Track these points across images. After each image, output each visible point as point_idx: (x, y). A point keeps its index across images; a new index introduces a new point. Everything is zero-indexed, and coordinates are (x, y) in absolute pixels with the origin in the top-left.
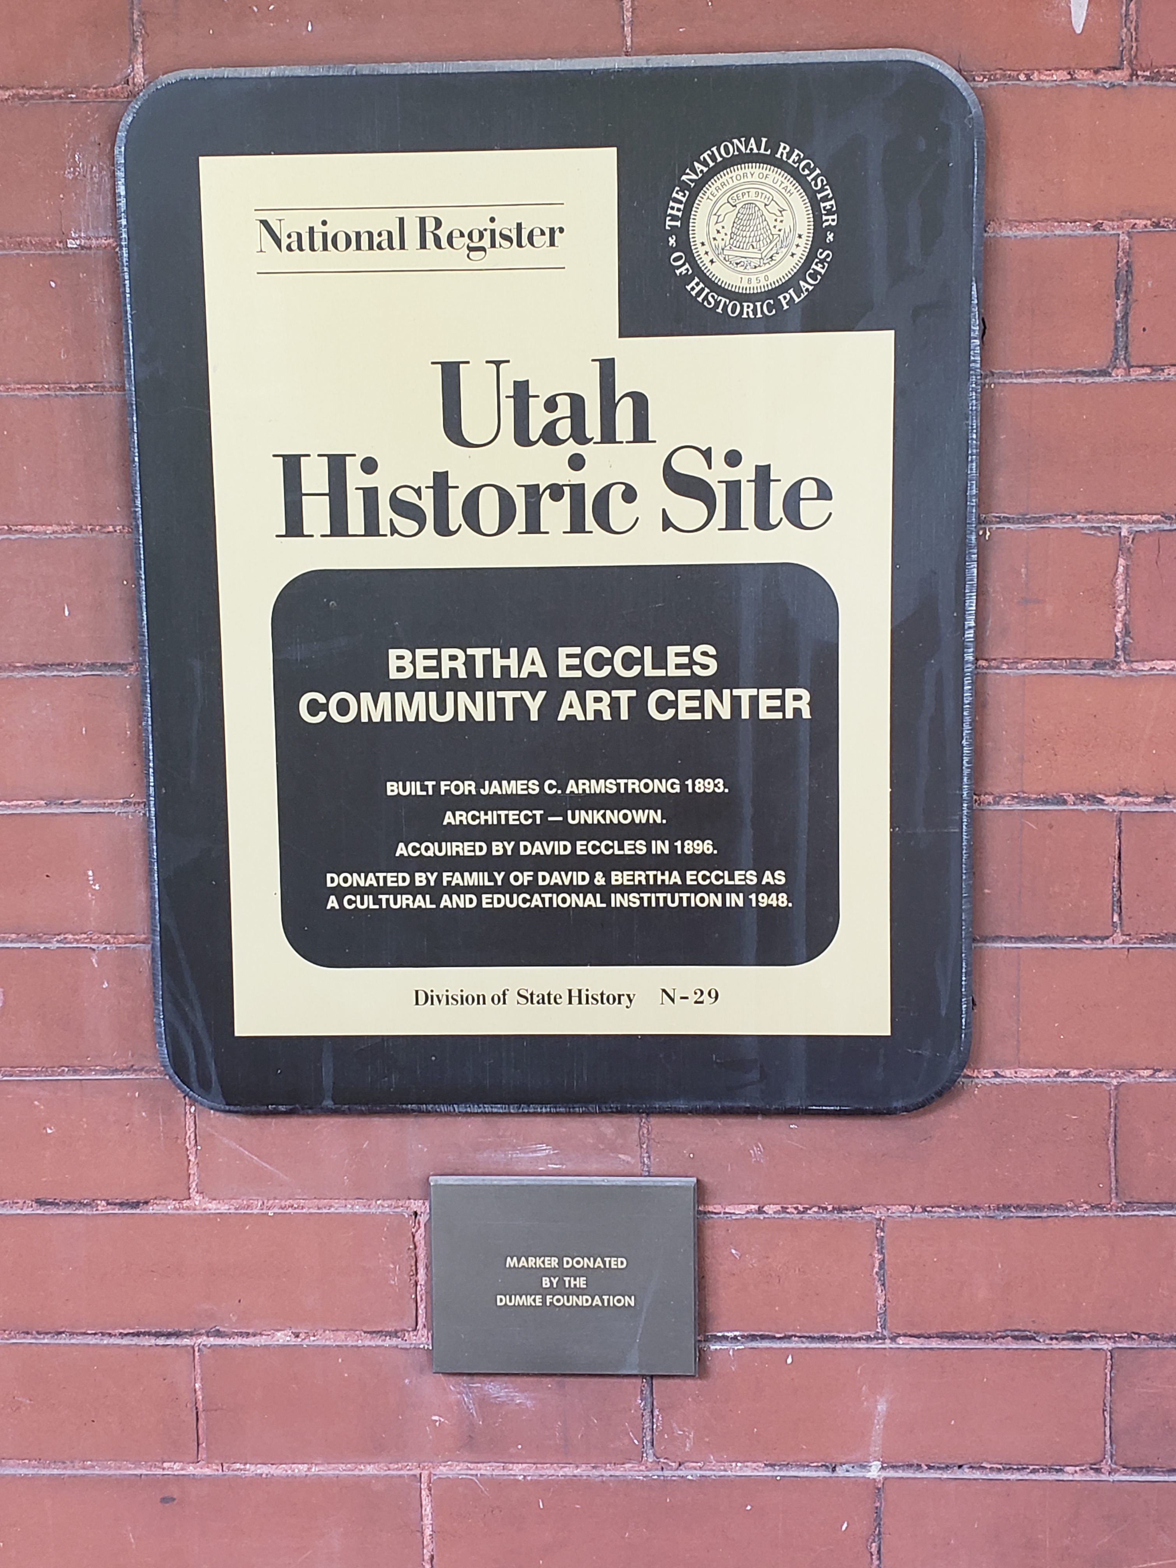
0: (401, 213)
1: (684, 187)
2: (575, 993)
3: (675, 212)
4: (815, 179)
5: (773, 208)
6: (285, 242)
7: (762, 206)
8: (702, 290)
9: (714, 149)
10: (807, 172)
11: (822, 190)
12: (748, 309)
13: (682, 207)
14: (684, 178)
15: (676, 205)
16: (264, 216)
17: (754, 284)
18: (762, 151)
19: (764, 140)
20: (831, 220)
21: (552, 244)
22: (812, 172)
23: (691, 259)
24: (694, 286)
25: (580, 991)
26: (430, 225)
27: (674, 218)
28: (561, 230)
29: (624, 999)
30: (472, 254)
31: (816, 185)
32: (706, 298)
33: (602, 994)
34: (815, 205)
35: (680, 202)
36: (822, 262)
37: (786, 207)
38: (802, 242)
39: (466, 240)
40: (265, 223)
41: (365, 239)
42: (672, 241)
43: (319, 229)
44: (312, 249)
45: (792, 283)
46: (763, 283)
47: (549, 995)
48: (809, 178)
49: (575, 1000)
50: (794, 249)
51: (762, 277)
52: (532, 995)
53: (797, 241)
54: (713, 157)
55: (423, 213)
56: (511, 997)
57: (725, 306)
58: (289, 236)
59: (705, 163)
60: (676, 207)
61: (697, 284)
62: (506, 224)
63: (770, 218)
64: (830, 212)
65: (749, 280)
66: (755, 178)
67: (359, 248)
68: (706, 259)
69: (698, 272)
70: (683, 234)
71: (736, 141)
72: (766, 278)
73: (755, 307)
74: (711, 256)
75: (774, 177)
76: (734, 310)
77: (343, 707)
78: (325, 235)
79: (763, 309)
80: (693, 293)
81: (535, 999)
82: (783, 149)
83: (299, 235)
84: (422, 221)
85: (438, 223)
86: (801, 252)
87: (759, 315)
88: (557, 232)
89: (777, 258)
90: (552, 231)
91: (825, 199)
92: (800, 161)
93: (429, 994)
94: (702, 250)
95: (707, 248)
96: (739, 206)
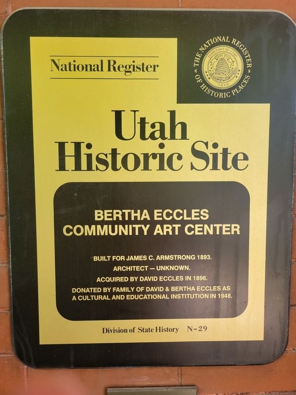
0: (102, 58)
1: (200, 52)
2: (158, 328)
3: (197, 61)
4: (245, 51)
5: (230, 60)
6: (60, 67)
7: (226, 60)
8: (206, 88)
9: (211, 40)
10: (242, 49)
11: (247, 55)
12: (221, 95)
13: (199, 59)
14: (200, 49)
15: (197, 59)
16: (53, 58)
17: (223, 86)
18: (227, 41)
19: (228, 37)
20: (250, 65)
21: (154, 71)
22: (244, 48)
23: (202, 77)
24: (203, 87)
25: (160, 327)
26: (112, 63)
27: (197, 63)
28: (158, 66)
29: (175, 330)
30: (127, 74)
31: (245, 53)
32: (207, 91)
33: (167, 328)
34: (244, 60)
35: (198, 57)
36: (246, 79)
37: (234, 60)
38: (240, 73)
39: (124, 69)
40: (53, 61)
41: (89, 67)
42: (196, 71)
43: (72, 63)
44: (70, 70)
45: (236, 86)
46: (226, 86)
47: (149, 329)
48: (243, 51)
49: (158, 331)
50: (237, 75)
51: (226, 84)
52: (143, 329)
53: (238, 72)
54: (210, 42)
55: (109, 59)
56: (136, 330)
57: (214, 94)
58: (62, 65)
59: (207, 44)
60: (197, 60)
61: (204, 86)
62: (138, 63)
63: (229, 64)
64: (249, 63)
65: (222, 85)
66: (224, 50)
67: (86, 70)
68: (207, 77)
69: (204, 82)
70: (200, 69)
71: (218, 37)
72: (228, 84)
73: (224, 94)
74: (209, 76)
75: (231, 50)
76: (216, 95)
77: (79, 230)
78: (75, 65)
79: (226, 95)
80: (203, 89)
81: (144, 331)
82: (234, 41)
83: (66, 65)
84: (109, 61)
85: (115, 62)
86: (239, 76)
87: (225, 97)
88: (156, 67)
89: (231, 78)
90: (154, 66)
91: (248, 58)
92: (240, 45)
93: (108, 329)
94: (206, 74)
95: (208, 74)
96: (219, 60)
